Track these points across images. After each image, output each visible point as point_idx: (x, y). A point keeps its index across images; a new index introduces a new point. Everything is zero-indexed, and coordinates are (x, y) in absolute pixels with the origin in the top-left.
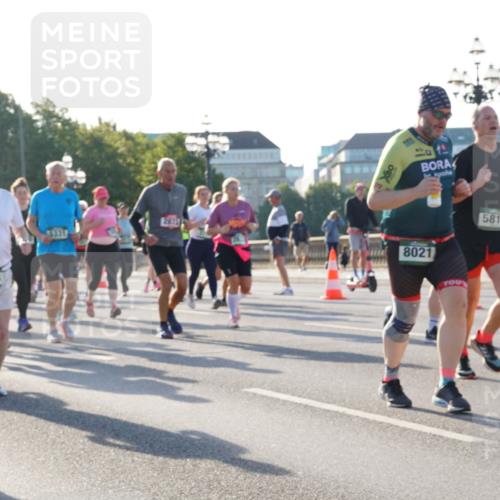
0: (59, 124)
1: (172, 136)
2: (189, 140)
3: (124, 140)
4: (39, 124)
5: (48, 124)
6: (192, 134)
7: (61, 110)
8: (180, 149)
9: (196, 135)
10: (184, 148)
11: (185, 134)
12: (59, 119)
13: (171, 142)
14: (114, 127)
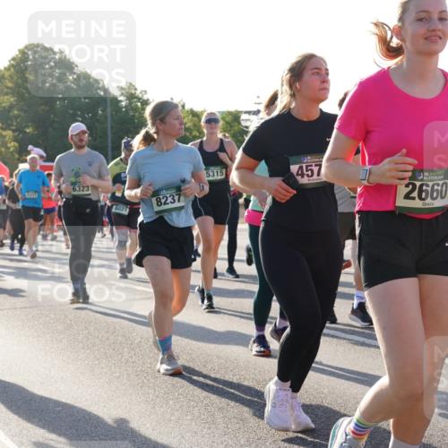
0: (139, 104)
1: (230, 113)
2: (244, 117)
3: (190, 117)
4: (123, 104)
5: (130, 103)
6: (246, 112)
7: (141, 93)
8: (236, 124)
9: (249, 113)
10: (240, 123)
11: (241, 112)
12: (139, 99)
13: (229, 119)
14: (183, 106)
